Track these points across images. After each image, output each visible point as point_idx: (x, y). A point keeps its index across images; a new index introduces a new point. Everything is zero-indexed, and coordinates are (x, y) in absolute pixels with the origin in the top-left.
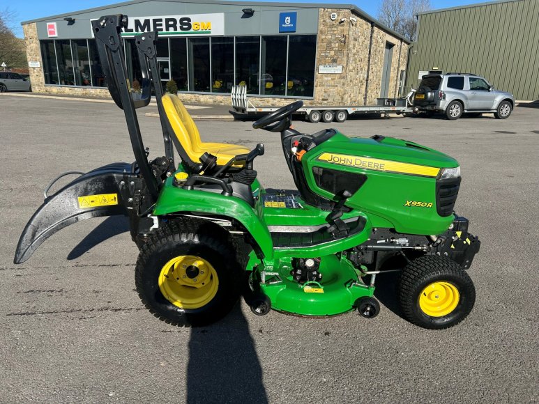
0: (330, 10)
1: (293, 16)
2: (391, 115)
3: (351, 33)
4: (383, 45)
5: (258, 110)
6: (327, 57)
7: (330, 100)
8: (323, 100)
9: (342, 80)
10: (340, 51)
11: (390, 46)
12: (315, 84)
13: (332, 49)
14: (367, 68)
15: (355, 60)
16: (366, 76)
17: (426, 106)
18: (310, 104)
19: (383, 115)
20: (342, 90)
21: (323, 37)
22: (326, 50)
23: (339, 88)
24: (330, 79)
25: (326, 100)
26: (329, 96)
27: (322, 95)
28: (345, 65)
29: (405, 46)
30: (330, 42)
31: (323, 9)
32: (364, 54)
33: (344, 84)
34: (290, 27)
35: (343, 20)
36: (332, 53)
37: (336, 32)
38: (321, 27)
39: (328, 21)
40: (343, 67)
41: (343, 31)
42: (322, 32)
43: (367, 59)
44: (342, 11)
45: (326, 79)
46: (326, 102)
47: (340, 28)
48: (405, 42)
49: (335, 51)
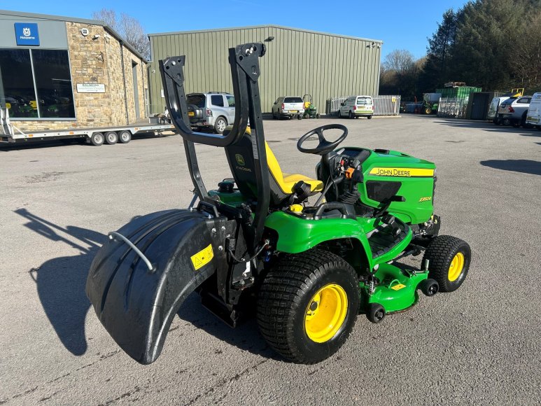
0: (79, 25)
1: (34, 29)
2: (164, 133)
3: (107, 50)
4: (130, 64)
5: (28, 136)
6: (84, 74)
7: (97, 120)
8: (88, 120)
9: (107, 100)
10: (99, 68)
11: (134, 64)
12: (75, 104)
13: (89, 66)
14: (123, 86)
15: (114, 79)
16: (123, 95)
17: (196, 122)
18: (73, 125)
19: (156, 134)
20: (109, 110)
21: (76, 53)
22: (82, 67)
23: (105, 108)
24: (92, 98)
25: (91, 121)
26: (94, 116)
27: (86, 116)
28: (107, 84)
29: (144, 65)
30: (85, 60)
31: (70, 23)
32: (119, 73)
33: (109, 104)
34: (31, 39)
35: (96, 36)
36: (90, 71)
37: (90, 49)
38: (71, 42)
39: (79, 36)
40: (105, 86)
41: (98, 48)
42: (73, 48)
43: (122, 78)
44: (94, 27)
45: (87, 98)
46: (92, 123)
47: (95, 45)
48: (145, 62)
49: (93, 69)
